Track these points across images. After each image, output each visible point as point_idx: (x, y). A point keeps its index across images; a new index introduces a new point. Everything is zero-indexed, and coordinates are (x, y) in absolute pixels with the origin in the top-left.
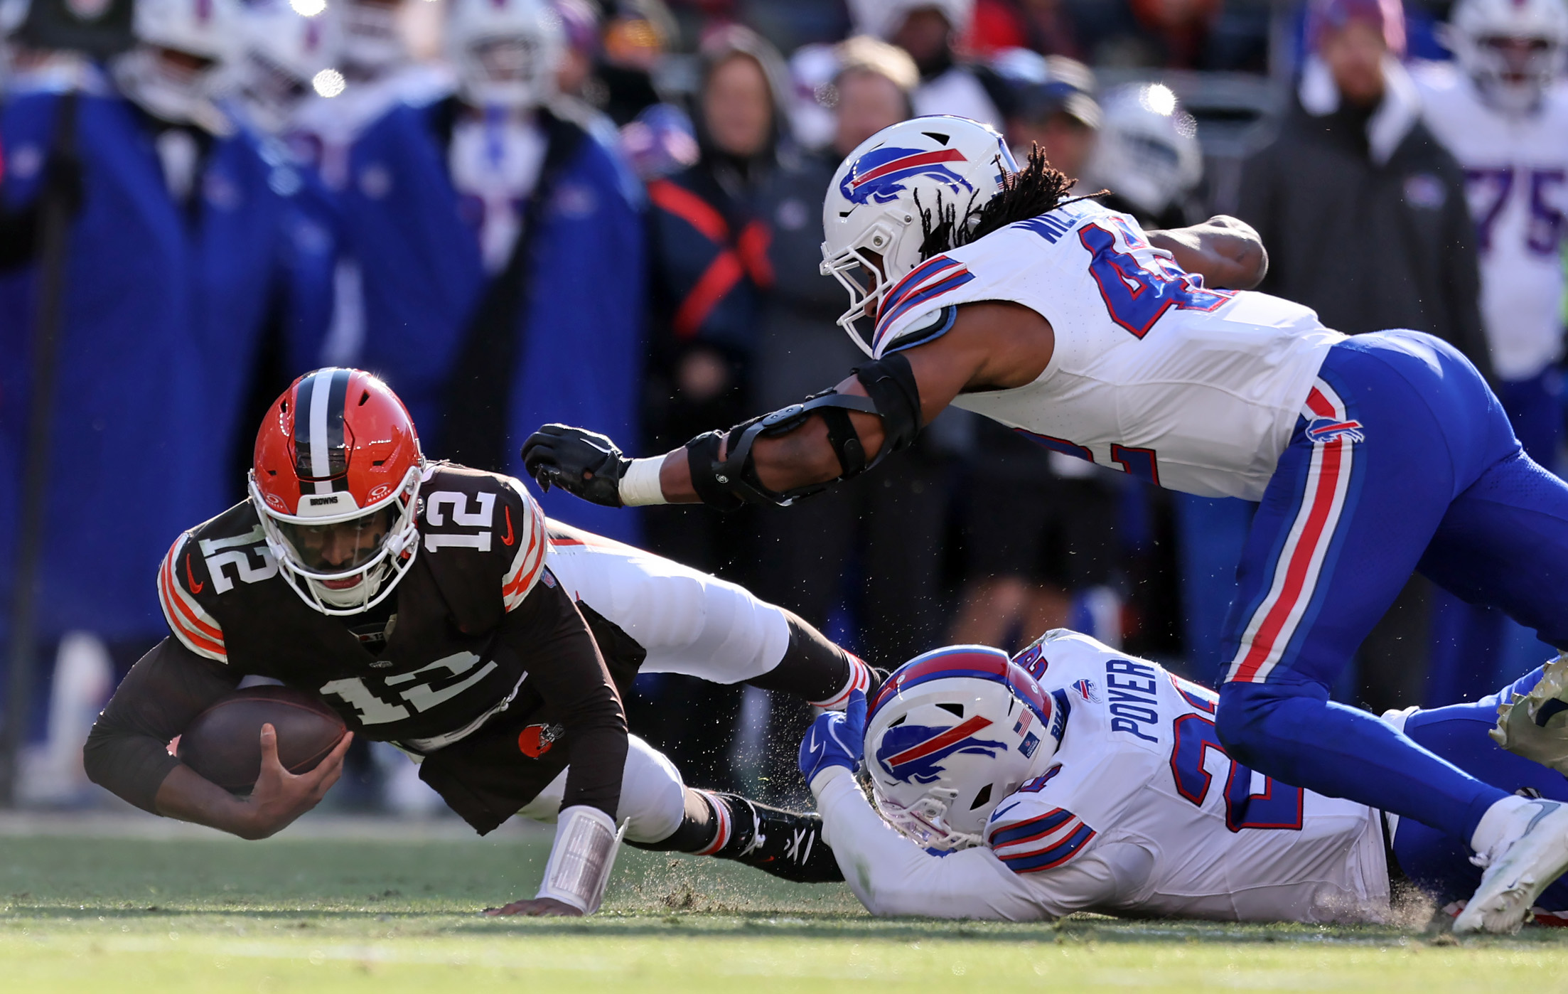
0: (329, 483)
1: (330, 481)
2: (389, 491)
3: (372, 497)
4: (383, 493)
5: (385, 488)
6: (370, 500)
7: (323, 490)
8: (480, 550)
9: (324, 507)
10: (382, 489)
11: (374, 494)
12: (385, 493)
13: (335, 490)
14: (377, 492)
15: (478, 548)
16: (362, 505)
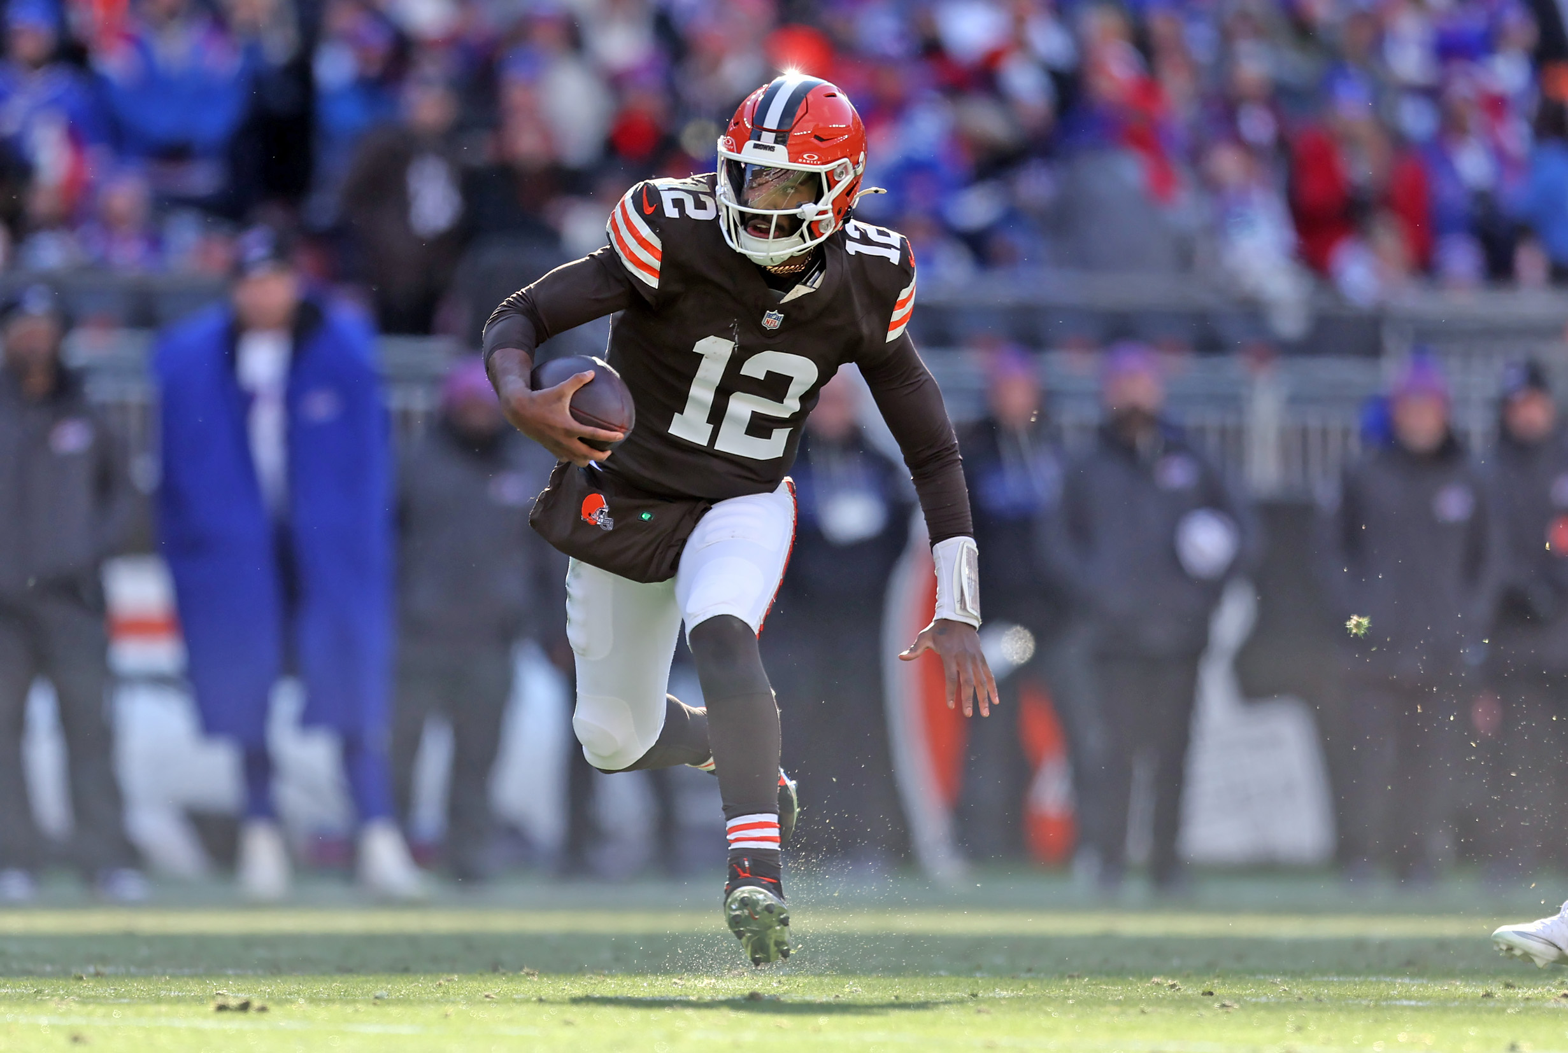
0: (774, 135)
1: (774, 134)
2: (819, 163)
3: (804, 159)
4: (814, 161)
5: (816, 158)
6: (800, 160)
7: (768, 138)
8: (891, 260)
9: (762, 151)
10: (814, 157)
11: (805, 156)
12: (815, 162)
13: (775, 143)
14: (808, 157)
16: (793, 159)
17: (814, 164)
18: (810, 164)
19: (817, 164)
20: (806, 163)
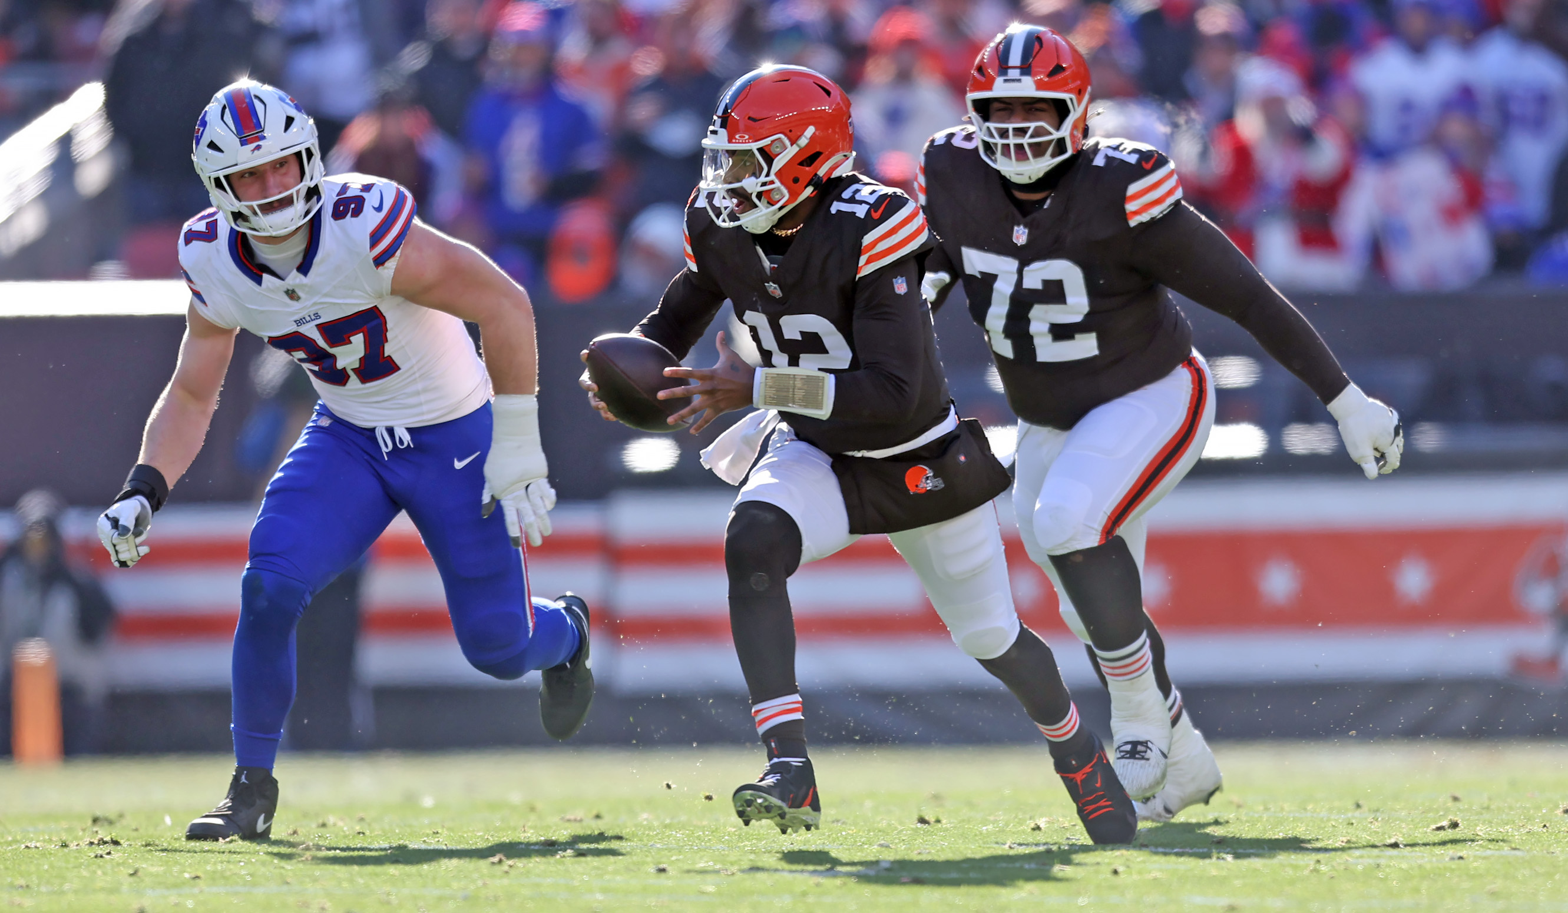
2: (750, 141)
3: (736, 139)
4: (746, 140)
5: (747, 137)
6: (734, 141)
8: (857, 215)
10: (744, 137)
11: (737, 137)
14: (740, 137)
15: (855, 213)
17: (746, 143)
18: (742, 143)
19: (749, 142)
20: (739, 143)
